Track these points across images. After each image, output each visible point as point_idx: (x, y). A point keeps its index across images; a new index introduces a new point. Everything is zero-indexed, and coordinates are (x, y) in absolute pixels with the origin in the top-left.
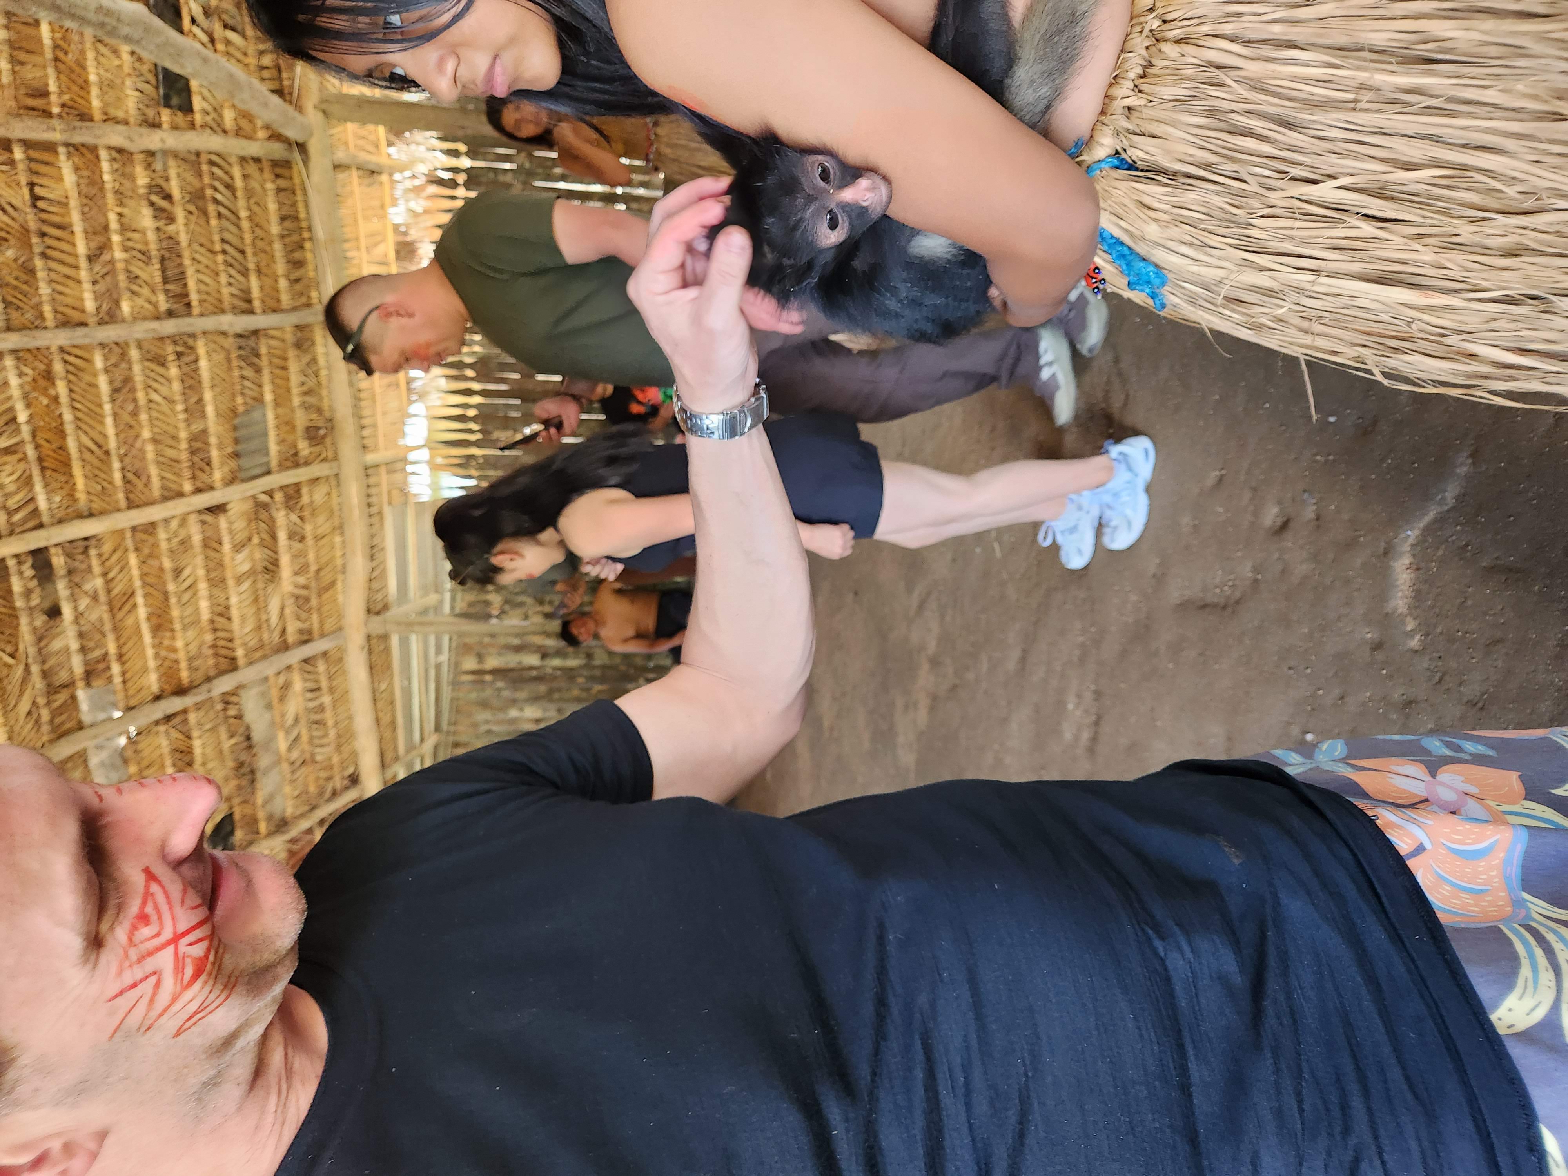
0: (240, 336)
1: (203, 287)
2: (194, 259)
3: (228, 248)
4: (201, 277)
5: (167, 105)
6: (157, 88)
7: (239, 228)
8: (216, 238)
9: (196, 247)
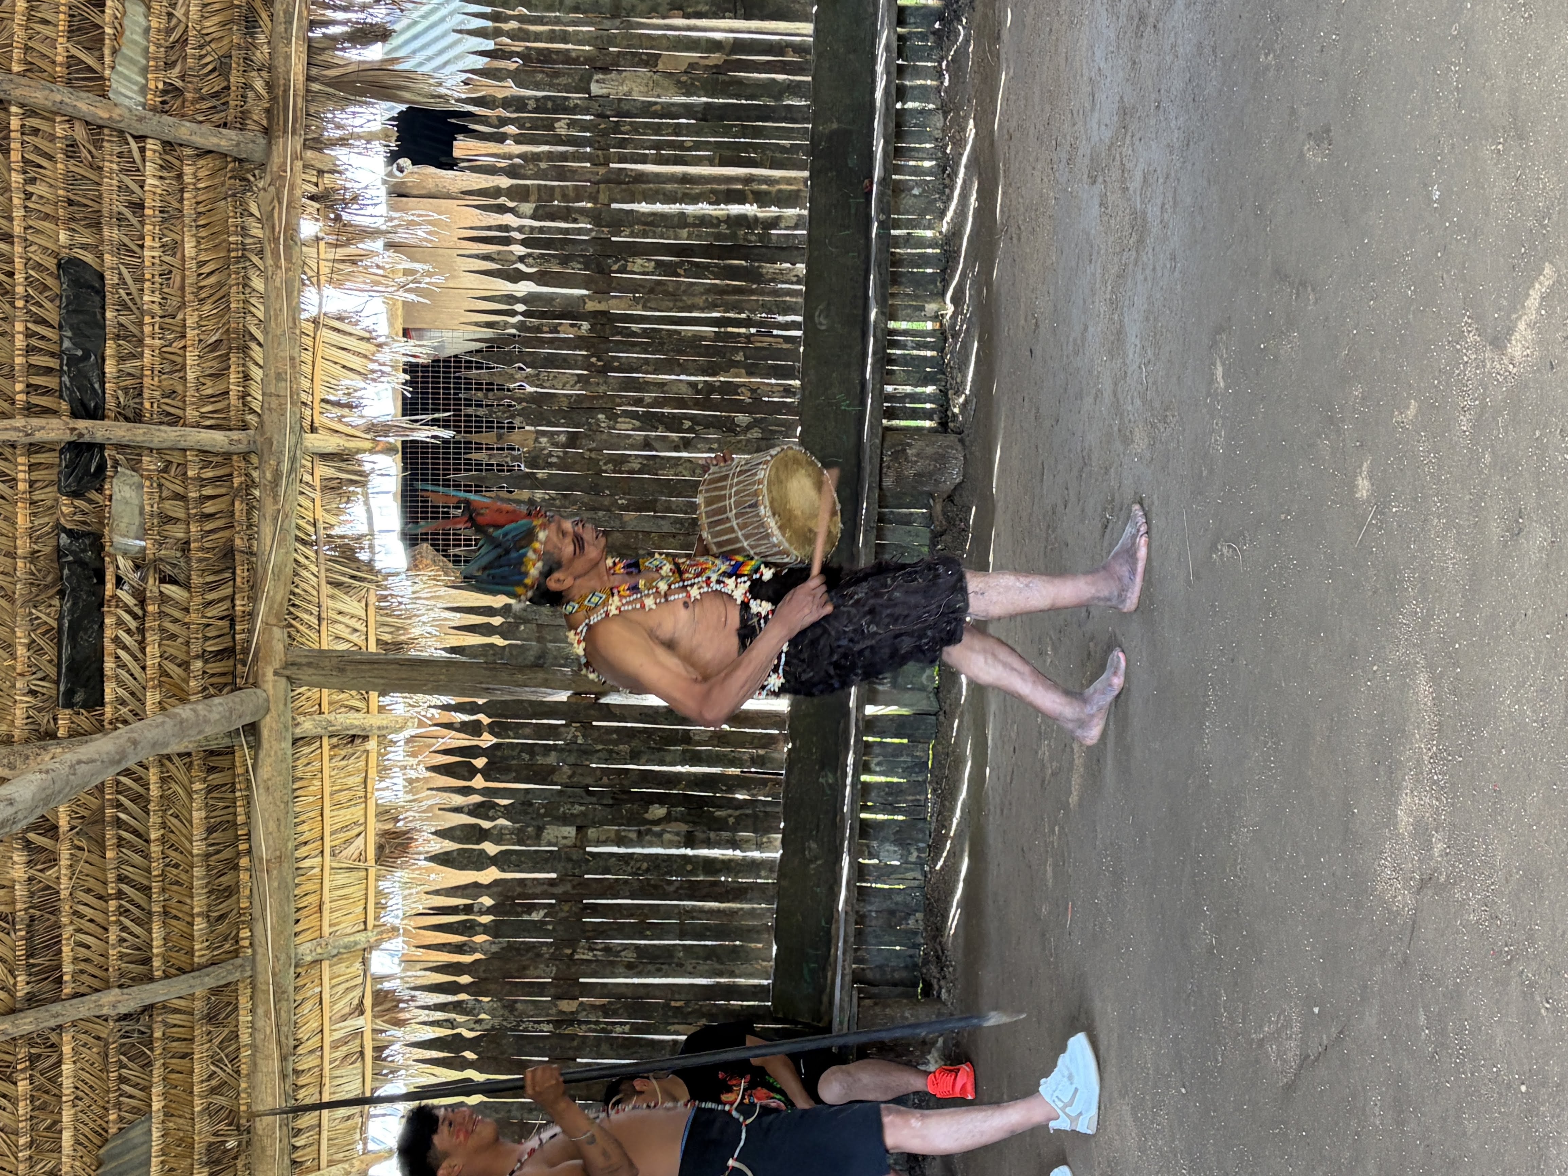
0: (125, 1017)
1: (83, 952)
2: (75, 913)
3: (125, 888)
4: (81, 937)
5: (69, 704)
6: (57, 682)
7: (147, 857)
8: (111, 876)
9: (81, 896)
